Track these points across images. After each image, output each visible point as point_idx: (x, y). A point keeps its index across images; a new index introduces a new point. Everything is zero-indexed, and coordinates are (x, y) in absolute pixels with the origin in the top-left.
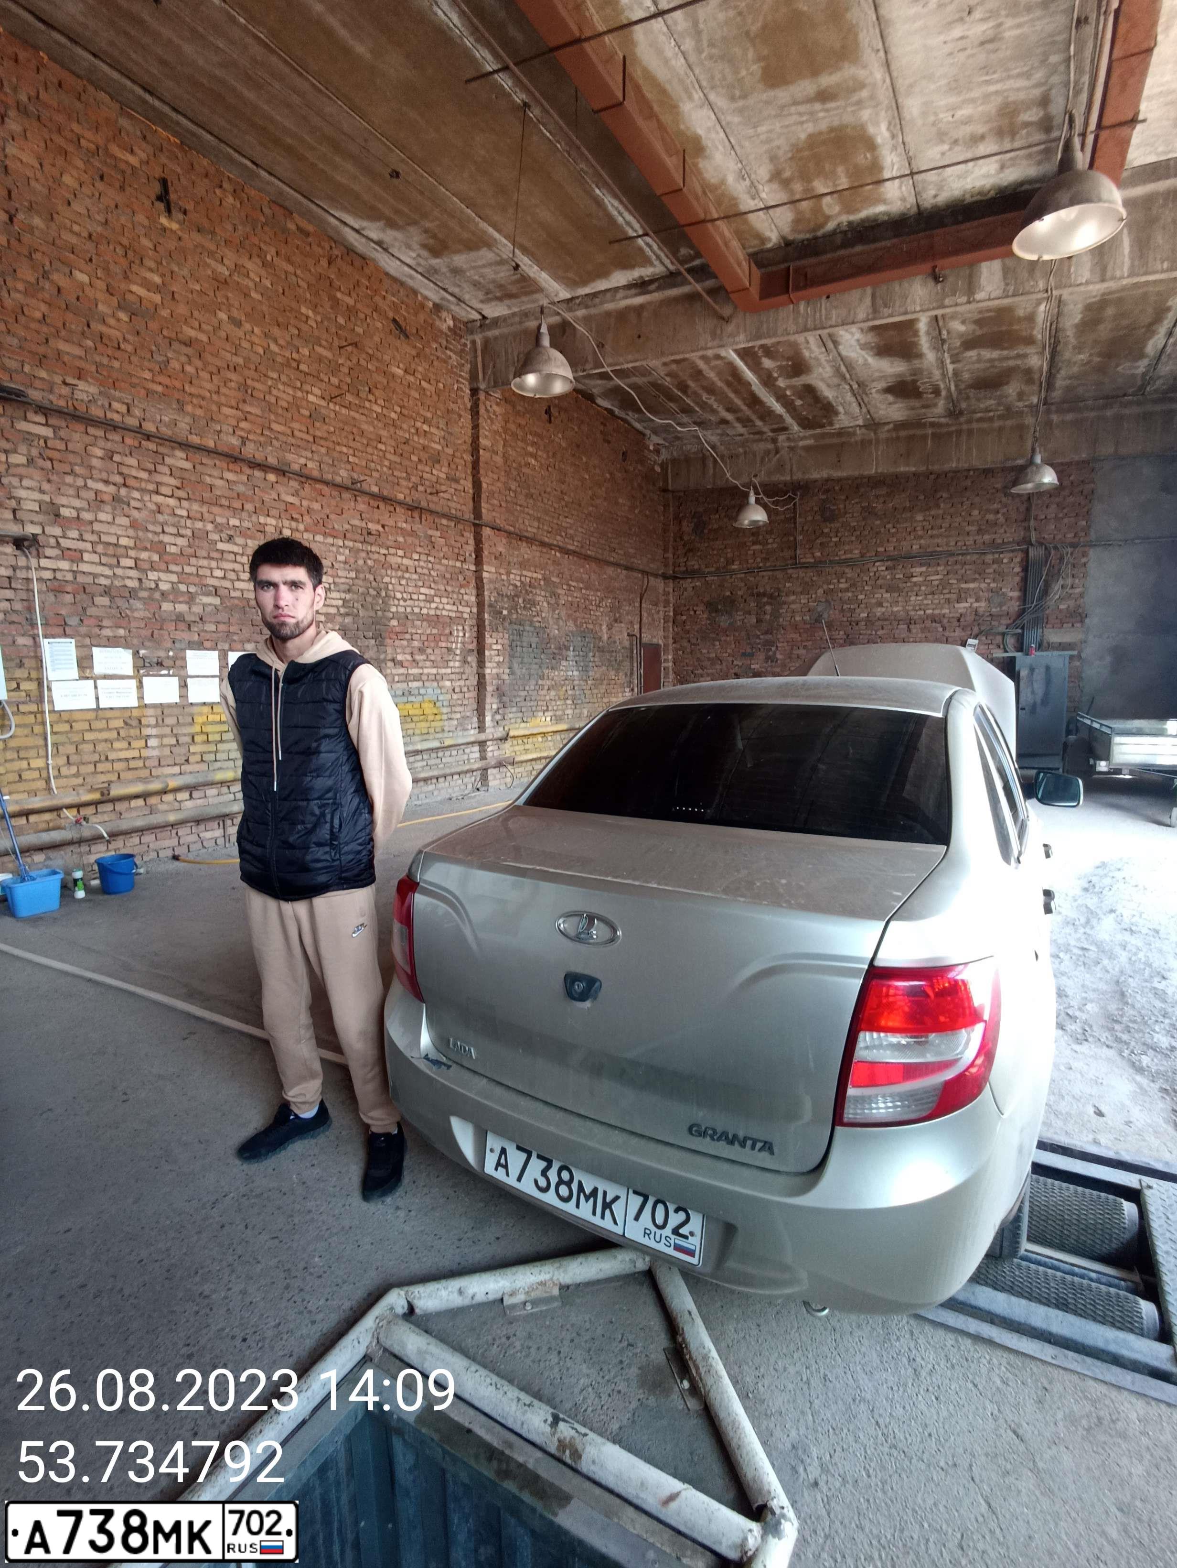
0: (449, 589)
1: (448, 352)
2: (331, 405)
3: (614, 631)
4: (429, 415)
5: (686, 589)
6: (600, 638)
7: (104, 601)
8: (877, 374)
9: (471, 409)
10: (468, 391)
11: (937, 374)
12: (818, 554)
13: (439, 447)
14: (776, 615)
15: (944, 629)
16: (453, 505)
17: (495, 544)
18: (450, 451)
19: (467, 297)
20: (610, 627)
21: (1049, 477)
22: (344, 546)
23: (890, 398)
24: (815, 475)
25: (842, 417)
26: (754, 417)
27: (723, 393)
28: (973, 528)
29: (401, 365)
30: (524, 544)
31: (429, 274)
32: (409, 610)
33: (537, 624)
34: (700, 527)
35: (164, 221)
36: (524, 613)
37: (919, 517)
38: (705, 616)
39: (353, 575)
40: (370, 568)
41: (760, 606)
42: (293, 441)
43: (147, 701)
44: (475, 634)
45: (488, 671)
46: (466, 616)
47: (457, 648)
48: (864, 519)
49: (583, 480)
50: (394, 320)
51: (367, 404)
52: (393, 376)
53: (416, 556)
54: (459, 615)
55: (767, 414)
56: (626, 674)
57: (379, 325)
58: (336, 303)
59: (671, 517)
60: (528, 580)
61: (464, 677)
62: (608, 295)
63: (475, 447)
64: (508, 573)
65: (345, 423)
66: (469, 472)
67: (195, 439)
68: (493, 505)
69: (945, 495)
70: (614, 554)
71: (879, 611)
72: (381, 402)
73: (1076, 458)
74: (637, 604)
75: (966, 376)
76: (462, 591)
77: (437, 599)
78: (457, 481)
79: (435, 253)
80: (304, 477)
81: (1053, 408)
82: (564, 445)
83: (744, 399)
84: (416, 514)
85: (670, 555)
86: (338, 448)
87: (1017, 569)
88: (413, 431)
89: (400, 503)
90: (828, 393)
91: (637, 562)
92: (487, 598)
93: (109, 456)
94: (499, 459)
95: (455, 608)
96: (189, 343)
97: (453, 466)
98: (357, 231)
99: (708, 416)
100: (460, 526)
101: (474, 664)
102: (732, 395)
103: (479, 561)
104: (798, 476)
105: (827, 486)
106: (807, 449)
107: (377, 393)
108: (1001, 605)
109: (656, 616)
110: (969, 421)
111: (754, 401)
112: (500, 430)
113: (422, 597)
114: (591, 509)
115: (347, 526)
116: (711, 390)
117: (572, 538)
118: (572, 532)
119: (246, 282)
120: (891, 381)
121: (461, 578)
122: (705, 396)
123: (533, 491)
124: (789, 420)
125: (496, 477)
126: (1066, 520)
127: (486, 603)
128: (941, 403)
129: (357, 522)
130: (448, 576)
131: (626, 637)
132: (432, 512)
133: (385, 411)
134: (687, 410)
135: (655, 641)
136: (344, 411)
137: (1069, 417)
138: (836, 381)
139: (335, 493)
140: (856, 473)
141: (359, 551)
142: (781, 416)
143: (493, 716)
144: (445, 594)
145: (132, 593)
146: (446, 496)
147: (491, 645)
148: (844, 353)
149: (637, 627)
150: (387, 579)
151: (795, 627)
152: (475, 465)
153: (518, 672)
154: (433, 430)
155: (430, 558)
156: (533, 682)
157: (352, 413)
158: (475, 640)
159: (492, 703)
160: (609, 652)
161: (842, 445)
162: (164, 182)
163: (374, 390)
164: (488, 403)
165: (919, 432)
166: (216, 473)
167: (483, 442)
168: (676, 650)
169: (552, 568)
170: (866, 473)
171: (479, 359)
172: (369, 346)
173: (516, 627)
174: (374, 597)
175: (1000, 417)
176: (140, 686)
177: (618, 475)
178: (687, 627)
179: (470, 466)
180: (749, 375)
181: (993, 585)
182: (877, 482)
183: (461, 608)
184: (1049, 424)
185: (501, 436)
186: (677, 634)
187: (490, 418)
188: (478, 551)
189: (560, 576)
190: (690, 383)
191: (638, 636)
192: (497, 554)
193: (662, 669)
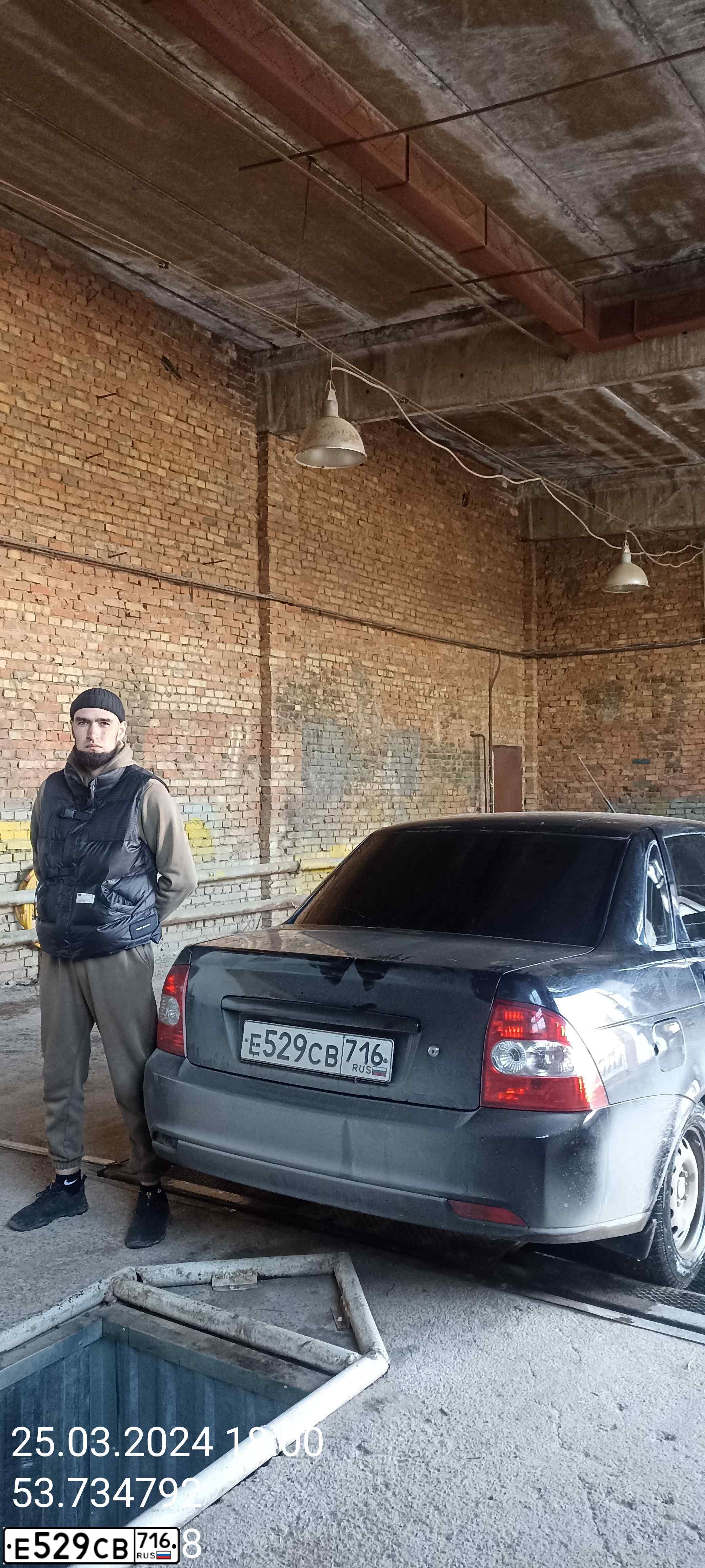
0: (226, 679)
1: (230, 390)
2: (87, 466)
3: (451, 729)
4: (205, 468)
5: (555, 673)
6: (431, 741)
9: (258, 457)
10: (254, 435)
13: (215, 506)
14: (679, 707)
16: (233, 575)
17: (286, 621)
18: (230, 510)
19: (254, 327)
20: (445, 725)
22: (97, 631)
26: (637, 447)
27: (589, 421)
29: (171, 412)
30: (326, 620)
31: (207, 305)
32: (174, 706)
33: (342, 722)
34: (572, 589)
36: (325, 707)
38: (582, 708)
40: (128, 657)
41: (657, 695)
42: (41, 510)
44: (258, 736)
45: (273, 783)
46: (246, 713)
47: (235, 754)
49: (406, 534)
50: (163, 359)
51: (129, 461)
52: (162, 423)
53: (185, 641)
54: (237, 712)
55: (654, 443)
56: (469, 788)
57: (146, 366)
58: (94, 345)
59: (534, 575)
60: (330, 665)
61: (242, 790)
62: (426, 325)
63: (262, 505)
64: (304, 658)
65: (103, 486)
66: (254, 533)
68: (284, 574)
70: (450, 628)
72: (146, 457)
74: (485, 693)
76: (243, 682)
77: (209, 693)
78: (238, 546)
79: (215, 285)
80: (52, 553)
82: (380, 490)
83: (619, 428)
84: (186, 590)
85: (534, 627)
86: (93, 516)
88: (184, 488)
89: (168, 580)
91: (484, 638)
92: (274, 690)
94: (292, 517)
95: (232, 704)
97: (234, 528)
98: (123, 267)
99: (576, 448)
100: (242, 601)
101: (257, 775)
102: (602, 424)
103: (264, 643)
107: (142, 447)
109: (513, 709)
111: (632, 429)
112: (295, 480)
113: (191, 691)
114: (417, 570)
115: (102, 608)
116: (573, 419)
117: (391, 608)
118: (391, 602)
121: (241, 665)
123: (337, 551)
124: (686, 449)
125: (289, 539)
127: (273, 697)
129: (114, 603)
130: (224, 663)
131: (469, 738)
132: (205, 587)
133: (151, 468)
134: (546, 441)
135: (512, 742)
136: (102, 471)
139: (89, 569)
141: (114, 636)
142: (674, 446)
143: (280, 842)
144: (221, 686)
146: (223, 565)
147: (278, 750)
149: (485, 723)
150: (147, 670)
152: (262, 526)
153: (315, 784)
154: (210, 486)
155: (201, 643)
156: (335, 798)
157: (111, 474)
158: (258, 744)
159: (278, 825)
160: (444, 757)
163: (138, 444)
164: (280, 449)
167: (272, 496)
168: (542, 755)
169: (363, 649)
171: (270, 396)
172: (134, 393)
173: (313, 726)
174: (131, 693)
177: (457, 525)
178: (558, 724)
179: (254, 525)
180: (623, 404)
183: (240, 704)
185: (295, 487)
186: (544, 732)
187: (281, 467)
188: (264, 632)
189: (375, 658)
190: (543, 412)
191: (487, 736)
192: (289, 634)
193: (524, 781)
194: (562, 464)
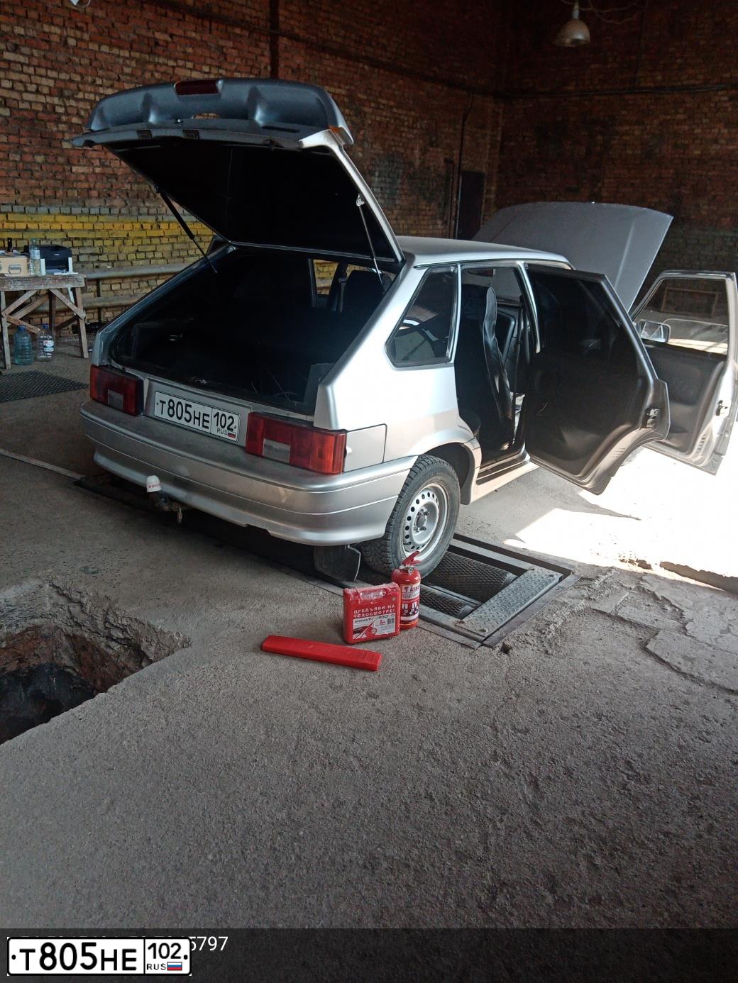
3: (428, 155)
6: (411, 164)
14: (607, 147)
16: (247, 11)
17: (292, 55)
20: (424, 151)
41: (591, 135)
48: (715, 37)
56: (439, 205)
59: (509, 24)
68: (291, 11)
71: (713, 149)
84: (207, 23)
85: (504, 70)
89: (190, 10)
100: (255, 36)
115: (133, 36)
117: (385, 48)
129: (143, 31)
131: (442, 164)
132: (223, 19)
135: (477, 169)
141: (145, 62)
151: (625, 161)
160: (421, 179)
169: (359, 83)
178: (514, 155)
188: (274, 63)
189: (368, 91)
191: (457, 162)
192: (295, 67)
193: (484, 201)
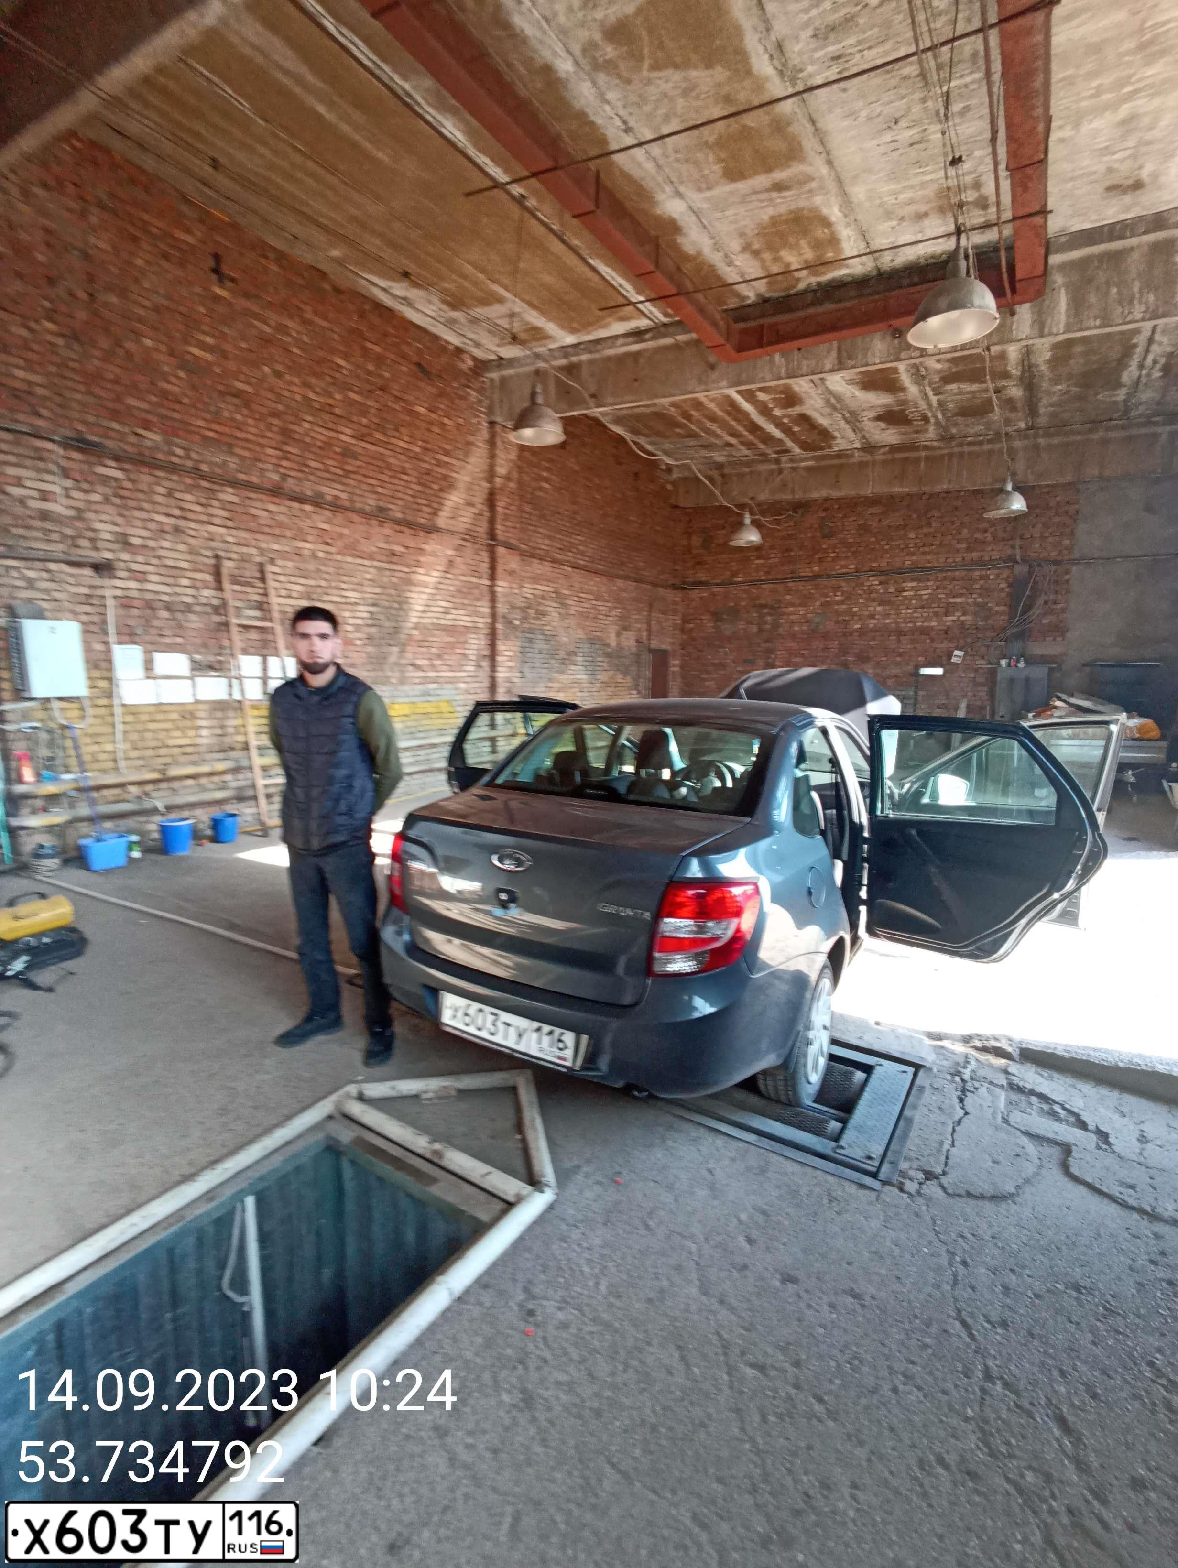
0: (466, 602)
1: (468, 388)
2: (360, 443)
3: (622, 638)
4: (449, 447)
5: (693, 600)
6: (608, 645)
7: (165, 614)
8: (865, 405)
9: (488, 441)
10: (486, 424)
11: (923, 405)
12: (816, 569)
13: (457, 475)
14: (776, 626)
15: (932, 640)
16: (471, 527)
17: (508, 561)
18: (468, 478)
19: (483, 341)
20: (618, 634)
21: (1018, 504)
22: (372, 566)
23: (883, 425)
24: (815, 495)
25: (838, 441)
26: (755, 441)
27: (724, 421)
28: (963, 546)
29: (425, 404)
30: (537, 561)
31: (450, 323)
32: (428, 621)
33: (548, 633)
34: (707, 543)
35: (218, 291)
36: (536, 622)
37: (912, 535)
38: (711, 624)
39: (378, 590)
40: (394, 585)
41: (761, 616)
42: (327, 475)
43: (201, 697)
44: (488, 642)
45: (499, 675)
46: (480, 626)
47: (472, 653)
48: (860, 535)
49: (595, 500)
50: (419, 365)
51: (394, 441)
52: (417, 414)
53: (435, 574)
54: (474, 625)
55: (768, 439)
57: (404, 369)
58: (365, 352)
59: (681, 531)
60: (540, 593)
61: (478, 680)
62: (609, 342)
63: (491, 475)
64: (521, 588)
65: (372, 458)
66: (485, 497)
67: (242, 477)
68: (507, 526)
69: (937, 514)
70: (624, 568)
71: (872, 623)
72: (406, 438)
73: (1062, 480)
74: (646, 613)
75: (951, 406)
76: (477, 604)
77: (454, 611)
78: (474, 506)
79: (453, 306)
80: (336, 507)
81: (1041, 432)
82: (576, 468)
83: (745, 426)
85: (679, 567)
86: (366, 480)
87: (1004, 585)
89: (422, 528)
90: (824, 422)
91: (647, 574)
92: (499, 610)
93: (170, 494)
94: (513, 485)
95: (470, 619)
96: (238, 394)
97: (470, 492)
98: (384, 289)
99: (714, 440)
100: (477, 546)
101: (488, 669)
102: (733, 423)
103: (493, 577)
104: (798, 496)
105: (826, 504)
106: (808, 469)
107: (402, 430)
108: (986, 618)
109: (664, 624)
110: (961, 445)
111: (754, 428)
112: (515, 457)
113: (440, 610)
114: (601, 526)
116: (713, 419)
117: (582, 554)
118: (582, 548)
119: (288, 339)
120: (880, 411)
121: (476, 592)
122: (708, 424)
123: (544, 511)
124: (789, 444)
125: (510, 501)
126: (1050, 539)
127: (499, 614)
128: (931, 428)
129: (383, 545)
130: (465, 590)
131: (634, 644)
133: (410, 447)
134: (693, 435)
135: (663, 647)
136: (371, 447)
137: (1056, 441)
138: (828, 410)
139: (363, 520)
140: (853, 493)
142: (780, 440)
144: (462, 607)
145: (188, 608)
146: (463, 519)
147: (503, 651)
148: (831, 387)
149: (645, 634)
150: (409, 594)
151: (793, 636)
153: (529, 676)
154: (453, 460)
155: (448, 575)
156: (543, 685)
157: (381, 450)
158: (488, 648)
160: (617, 657)
161: (841, 466)
162: (217, 257)
163: (400, 428)
164: (504, 434)
165: (913, 455)
166: (258, 504)
167: (498, 469)
168: (683, 656)
170: (862, 493)
171: (496, 394)
172: (395, 389)
173: (527, 635)
175: (989, 441)
176: (194, 686)
177: (629, 494)
178: (694, 635)
179: (486, 492)
180: (746, 406)
181: (980, 600)
182: (873, 501)
183: (476, 619)
184: (1036, 447)
185: (516, 464)
186: (685, 640)
187: (506, 447)
188: (493, 568)
189: (571, 588)
190: (693, 413)
191: (645, 642)
192: (510, 570)
193: (670, 674)
194: (704, 453)
